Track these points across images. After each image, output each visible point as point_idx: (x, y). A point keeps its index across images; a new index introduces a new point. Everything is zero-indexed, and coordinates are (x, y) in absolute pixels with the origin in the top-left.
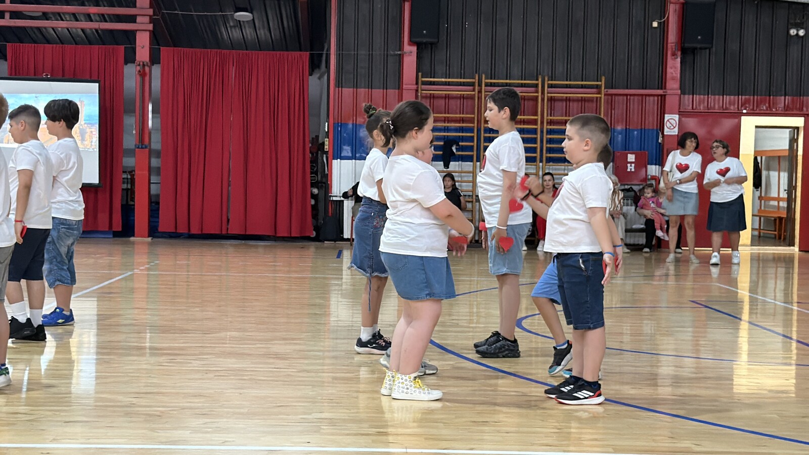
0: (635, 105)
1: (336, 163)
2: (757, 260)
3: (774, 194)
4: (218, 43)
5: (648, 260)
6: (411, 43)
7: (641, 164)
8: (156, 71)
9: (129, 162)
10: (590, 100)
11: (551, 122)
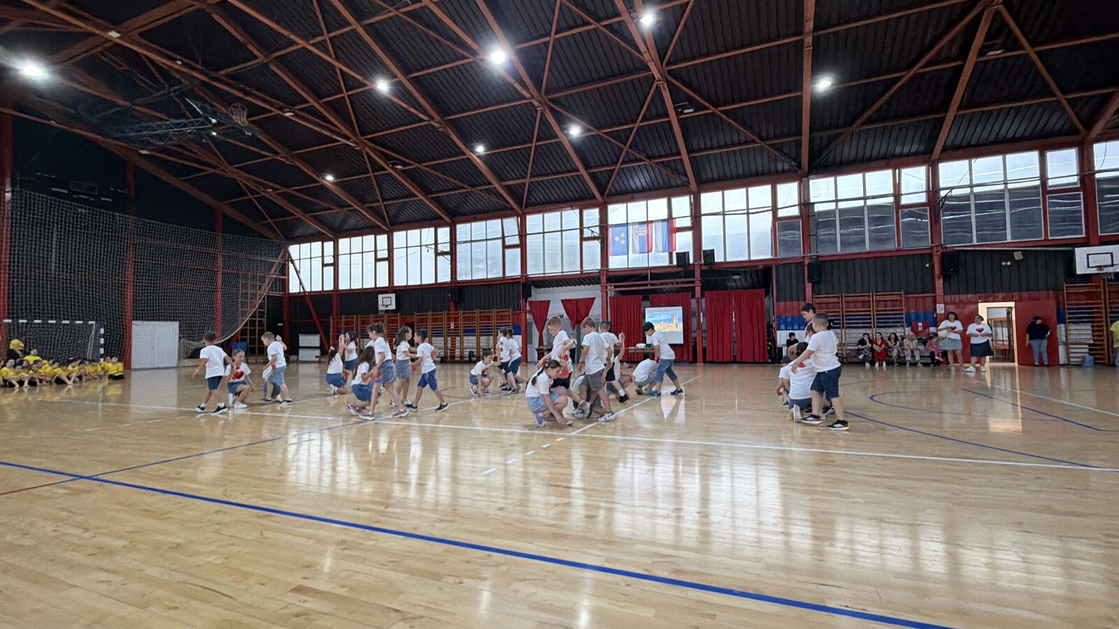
0: (920, 301)
1: (778, 332)
2: (993, 369)
3: (1000, 338)
4: (726, 288)
5: (933, 370)
6: (808, 282)
7: (925, 327)
8: (703, 300)
9: (694, 335)
10: (897, 300)
11: (877, 311)
